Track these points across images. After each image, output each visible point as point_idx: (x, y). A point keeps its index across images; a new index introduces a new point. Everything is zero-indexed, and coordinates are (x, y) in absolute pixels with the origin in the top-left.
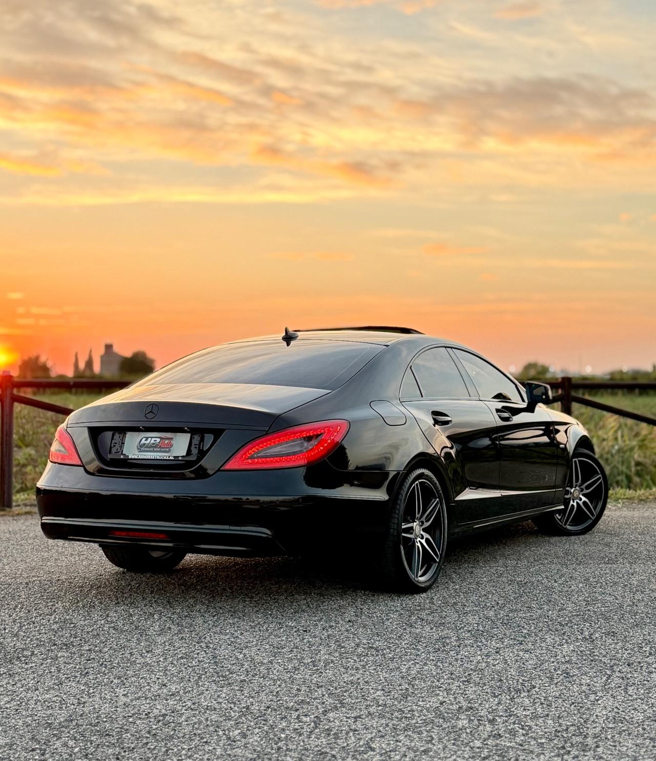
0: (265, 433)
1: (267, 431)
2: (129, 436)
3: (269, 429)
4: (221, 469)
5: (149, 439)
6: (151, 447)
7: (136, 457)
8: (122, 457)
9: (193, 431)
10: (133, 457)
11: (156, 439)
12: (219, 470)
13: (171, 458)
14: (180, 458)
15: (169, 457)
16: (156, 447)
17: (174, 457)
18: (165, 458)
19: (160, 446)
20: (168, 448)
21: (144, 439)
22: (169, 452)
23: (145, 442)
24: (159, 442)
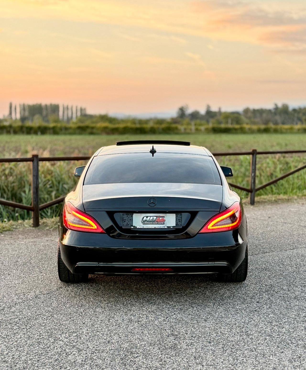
0: (218, 212)
1: (219, 211)
2: (135, 215)
3: (220, 210)
4: (199, 232)
5: (149, 218)
6: (150, 222)
7: (142, 227)
8: (132, 227)
9: (176, 212)
10: (140, 227)
12: (198, 233)
13: (165, 227)
14: (171, 227)
15: (164, 227)
16: (154, 222)
17: (167, 227)
18: (161, 227)
19: (157, 221)
20: (163, 222)
21: (145, 217)
22: (164, 224)
23: (146, 219)
24: (156, 219)
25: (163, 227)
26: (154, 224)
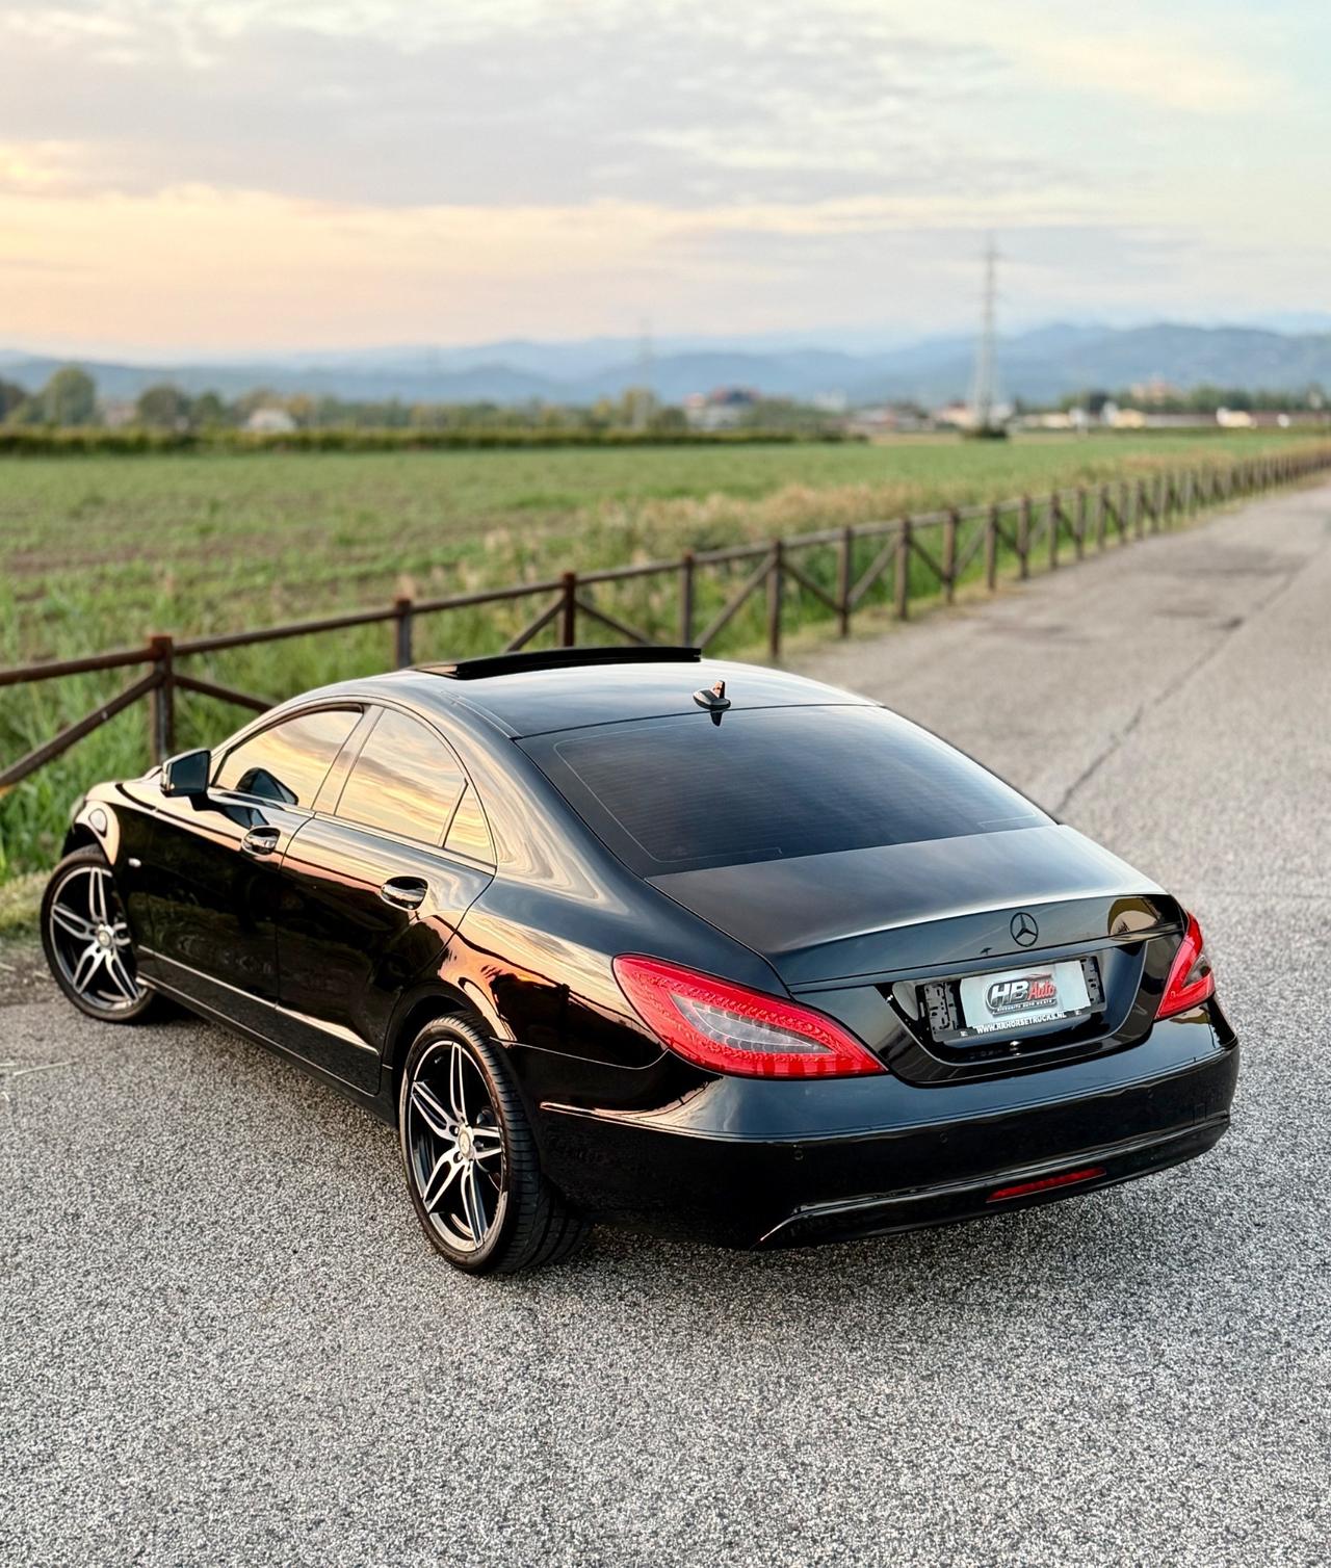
5: (1007, 986)
7: (993, 1028)
8: (963, 1034)
10: (986, 1030)
11: (1019, 984)
13: (1060, 1016)
14: (1077, 1013)
15: (1056, 1015)
16: (1024, 1000)
17: (1065, 1013)
18: (1049, 1018)
19: (1033, 996)
20: (1049, 997)
21: (996, 988)
22: (1053, 1004)
23: (1000, 994)
24: (1028, 989)
25: (1054, 1018)
26: (1026, 1010)
